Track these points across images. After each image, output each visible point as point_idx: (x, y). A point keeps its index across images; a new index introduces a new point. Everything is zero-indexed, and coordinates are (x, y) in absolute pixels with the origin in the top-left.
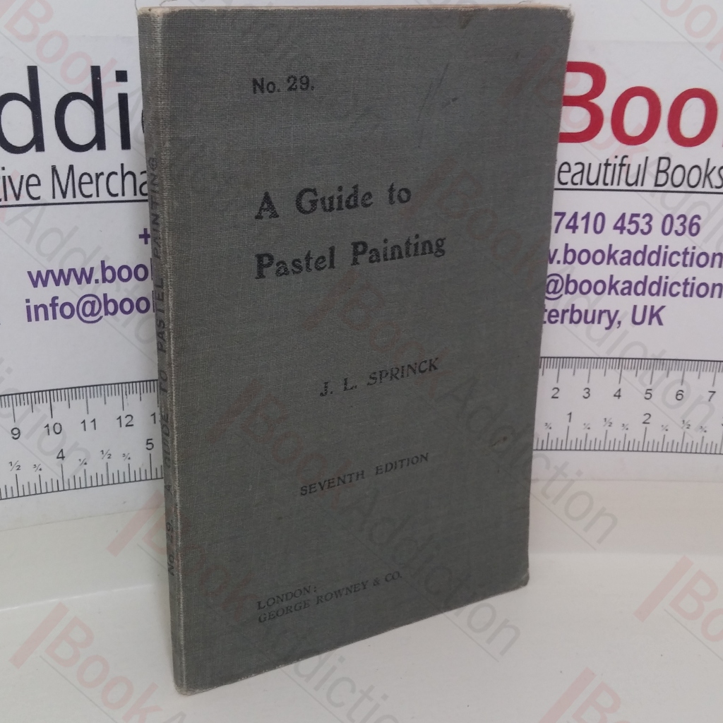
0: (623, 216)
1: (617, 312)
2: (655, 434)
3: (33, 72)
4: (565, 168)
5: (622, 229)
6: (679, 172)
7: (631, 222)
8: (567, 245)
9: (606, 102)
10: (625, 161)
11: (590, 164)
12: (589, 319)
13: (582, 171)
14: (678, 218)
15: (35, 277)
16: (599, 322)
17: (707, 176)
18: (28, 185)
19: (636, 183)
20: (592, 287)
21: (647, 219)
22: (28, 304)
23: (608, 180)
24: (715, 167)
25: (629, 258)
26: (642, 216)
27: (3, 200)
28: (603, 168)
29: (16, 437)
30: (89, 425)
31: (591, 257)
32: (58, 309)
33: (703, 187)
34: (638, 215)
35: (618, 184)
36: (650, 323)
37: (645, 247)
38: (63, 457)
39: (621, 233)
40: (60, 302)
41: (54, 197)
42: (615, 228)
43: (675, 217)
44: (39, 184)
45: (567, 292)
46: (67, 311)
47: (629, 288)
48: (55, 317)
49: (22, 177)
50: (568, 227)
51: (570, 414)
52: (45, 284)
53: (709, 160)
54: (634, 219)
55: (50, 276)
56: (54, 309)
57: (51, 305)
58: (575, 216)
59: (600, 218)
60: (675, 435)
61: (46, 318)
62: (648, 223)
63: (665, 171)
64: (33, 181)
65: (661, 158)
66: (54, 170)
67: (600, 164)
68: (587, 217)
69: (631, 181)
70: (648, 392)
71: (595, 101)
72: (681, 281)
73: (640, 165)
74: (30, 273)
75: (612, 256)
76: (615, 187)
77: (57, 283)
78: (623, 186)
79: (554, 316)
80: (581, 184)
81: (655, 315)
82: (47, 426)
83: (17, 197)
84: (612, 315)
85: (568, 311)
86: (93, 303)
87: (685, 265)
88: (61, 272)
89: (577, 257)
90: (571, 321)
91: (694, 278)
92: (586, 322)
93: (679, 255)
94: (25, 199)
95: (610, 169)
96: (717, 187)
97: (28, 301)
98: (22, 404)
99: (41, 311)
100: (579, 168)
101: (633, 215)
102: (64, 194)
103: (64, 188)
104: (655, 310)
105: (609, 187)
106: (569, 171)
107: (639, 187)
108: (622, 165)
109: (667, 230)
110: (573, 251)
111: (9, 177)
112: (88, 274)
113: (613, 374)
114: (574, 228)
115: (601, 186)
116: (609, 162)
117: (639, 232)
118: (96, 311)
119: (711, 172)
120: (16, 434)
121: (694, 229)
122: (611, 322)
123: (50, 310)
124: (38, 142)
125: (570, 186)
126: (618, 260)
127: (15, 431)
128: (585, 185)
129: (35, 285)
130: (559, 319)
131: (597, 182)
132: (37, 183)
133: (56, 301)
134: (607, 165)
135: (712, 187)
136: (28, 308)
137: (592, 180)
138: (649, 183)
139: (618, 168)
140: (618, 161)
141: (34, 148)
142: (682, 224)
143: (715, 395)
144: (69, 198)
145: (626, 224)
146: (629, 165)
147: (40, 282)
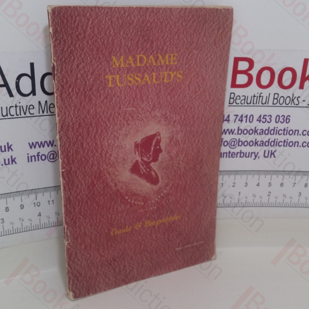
0: (260, 116)
1: (258, 153)
2: (272, 200)
3: (32, 65)
4: (238, 98)
5: (260, 121)
6: (282, 99)
7: (263, 118)
8: (239, 127)
9: (254, 72)
10: (262, 95)
11: (248, 96)
12: (247, 155)
13: (245, 99)
14: (282, 116)
15: (31, 144)
16: (251, 157)
17: (293, 100)
18: (29, 109)
19: (265, 103)
20: (249, 144)
21: (270, 117)
22: (28, 155)
23: (255, 102)
24: (295, 97)
25: (263, 132)
26: (268, 116)
27: (19, 115)
28: (253, 98)
29: (22, 208)
30: (51, 202)
31: (248, 132)
32: (40, 157)
33: (291, 104)
34: (266, 116)
35: (259, 104)
36: (271, 157)
37: (269, 128)
38: (40, 216)
39: (260, 122)
40: (40, 154)
41: (39, 113)
42: (257, 120)
43: (280, 116)
44: (34, 108)
45: (239, 145)
46: (43, 157)
47: (263, 144)
48: (38, 160)
49: (27, 106)
50: (239, 120)
51: (240, 193)
52: (35, 147)
53: (293, 94)
54: (265, 117)
55: (37, 144)
56: (38, 156)
57: (37, 156)
58: (242, 116)
59: (251, 117)
60: (280, 200)
61: (35, 161)
62: (270, 119)
63: (277, 99)
64: (31, 107)
65: (275, 94)
66: (40, 103)
67: (252, 96)
68: (246, 116)
69: (264, 102)
70: (270, 183)
71: (250, 72)
72: (283, 141)
73: (267, 97)
74: (29, 143)
75: (256, 131)
76: (257, 105)
77: (40, 147)
78: (260, 104)
79: (233, 155)
80: (244, 103)
81: (273, 154)
82: (35, 203)
83: (25, 114)
84: (256, 154)
85: (239, 153)
86: (53, 154)
87: (284, 134)
88: (41, 142)
89: (242, 132)
90: (240, 157)
91: (288, 139)
92: (246, 157)
93: (282, 130)
94: (28, 114)
95: (255, 98)
96: (296, 105)
97: (28, 154)
98: (25, 195)
99: (33, 158)
100: (244, 98)
101: (264, 116)
102: (43, 112)
103: (43, 110)
104: (273, 152)
105: (255, 105)
106: (240, 99)
107: (267, 105)
108: (260, 96)
109: (277, 121)
110: (241, 130)
111: (22, 106)
112: (52, 143)
113: (256, 177)
114: (242, 121)
115: (252, 104)
116: (255, 95)
117: (267, 122)
118: (55, 157)
119: (294, 99)
120: (22, 207)
121: (288, 121)
122: (256, 157)
123: (37, 157)
124: (33, 92)
125: (240, 104)
126: (258, 133)
127: (22, 206)
128: (246, 104)
129: (31, 148)
130: (235, 156)
131: (250, 103)
132: (33, 108)
133: (39, 154)
134: (254, 96)
135: (294, 104)
136: (28, 157)
137: (249, 102)
138: (270, 103)
139: (258, 98)
140: (259, 95)
141: (32, 94)
142: (283, 119)
143: (296, 184)
144: (45, 113)
145: (262, 119)
146: (263, 97)
147: (33, 147)
